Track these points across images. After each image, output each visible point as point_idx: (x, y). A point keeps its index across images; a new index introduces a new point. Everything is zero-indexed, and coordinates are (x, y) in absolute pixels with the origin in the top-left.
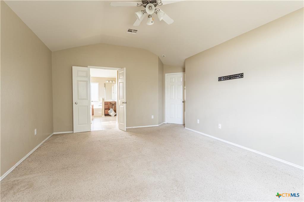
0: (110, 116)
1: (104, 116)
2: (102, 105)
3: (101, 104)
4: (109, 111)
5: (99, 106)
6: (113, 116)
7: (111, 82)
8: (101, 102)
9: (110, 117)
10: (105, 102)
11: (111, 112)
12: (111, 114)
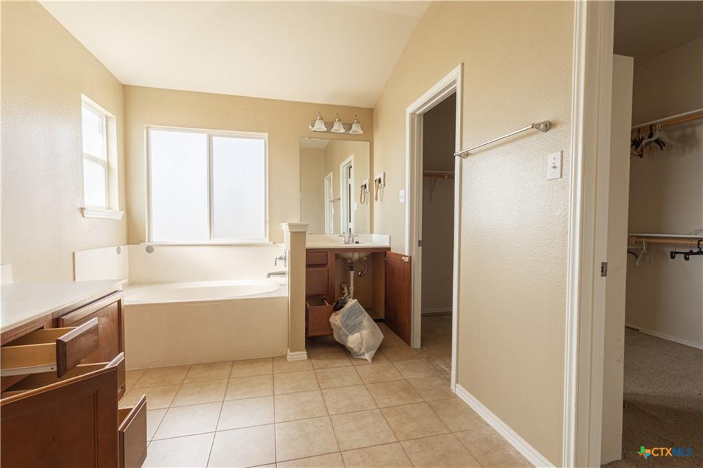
0: (344, 350)
1: (303, 354)
2: (287, 269)
3: (284, 267)
4: (336, 319)
5: (269, 275)
6: (367, 356)
7: (343, 131)
8: (284, 248)
9: (346, 362)
10: (310, 252)
11: (353, 330)
12: (353, 341)
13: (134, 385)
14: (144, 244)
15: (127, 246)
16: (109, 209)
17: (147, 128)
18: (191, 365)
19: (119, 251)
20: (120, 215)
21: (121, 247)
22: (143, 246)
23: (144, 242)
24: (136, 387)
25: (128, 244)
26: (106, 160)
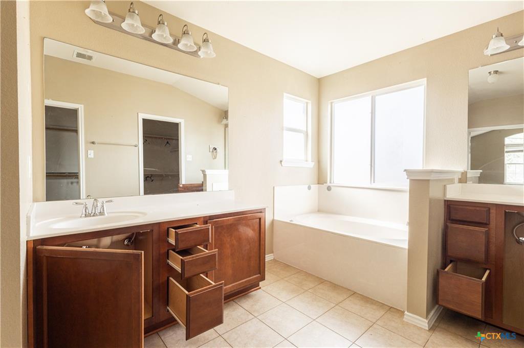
13: (286, 277)
14: (326, 184)
15: (318, 185)
16: (307, 161)
17: (332, 103)
18: (326, 281)
19: (309, 188)
20: (311, 164)
21: (312, 186)
22: (325, 186)
23: (326, 183)
24: (286, 279)
25: (318, 184)
26: (306, 130)
